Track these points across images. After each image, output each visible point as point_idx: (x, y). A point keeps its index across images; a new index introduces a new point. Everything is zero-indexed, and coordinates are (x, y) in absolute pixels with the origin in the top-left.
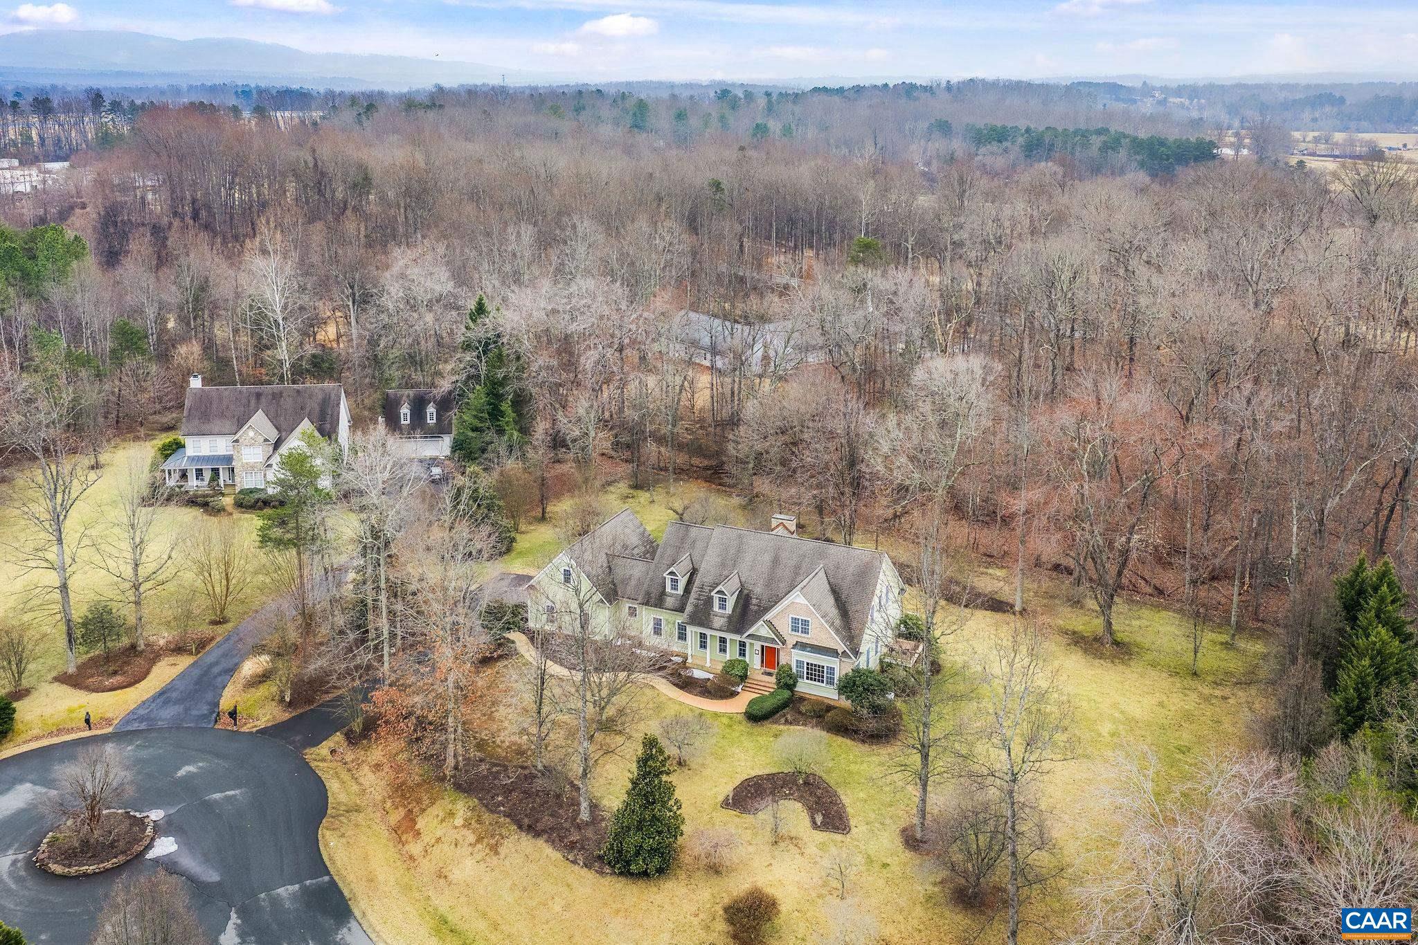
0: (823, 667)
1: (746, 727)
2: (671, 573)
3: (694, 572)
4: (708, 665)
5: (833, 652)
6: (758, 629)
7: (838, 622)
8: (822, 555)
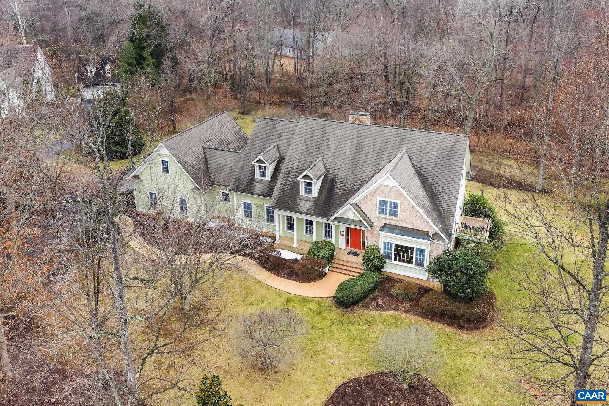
0: (412, 249)
1: (334, 314)
2: (259, 161)
3: (281, 160)
4: (295, 245)
5: (424, 235)
6: (345, 212)
7: (427, 204)
8: (403, 141)
